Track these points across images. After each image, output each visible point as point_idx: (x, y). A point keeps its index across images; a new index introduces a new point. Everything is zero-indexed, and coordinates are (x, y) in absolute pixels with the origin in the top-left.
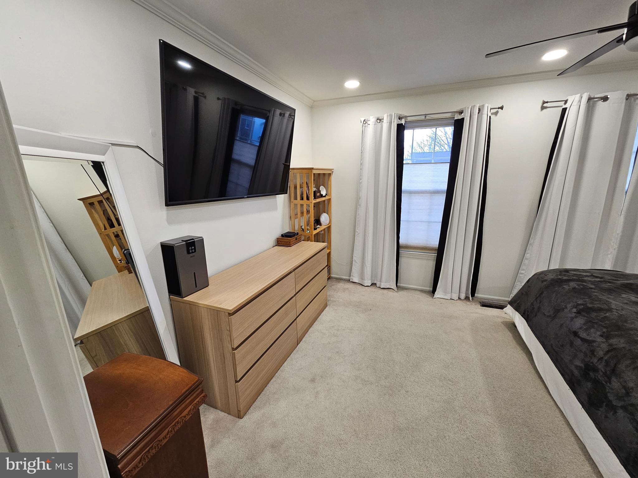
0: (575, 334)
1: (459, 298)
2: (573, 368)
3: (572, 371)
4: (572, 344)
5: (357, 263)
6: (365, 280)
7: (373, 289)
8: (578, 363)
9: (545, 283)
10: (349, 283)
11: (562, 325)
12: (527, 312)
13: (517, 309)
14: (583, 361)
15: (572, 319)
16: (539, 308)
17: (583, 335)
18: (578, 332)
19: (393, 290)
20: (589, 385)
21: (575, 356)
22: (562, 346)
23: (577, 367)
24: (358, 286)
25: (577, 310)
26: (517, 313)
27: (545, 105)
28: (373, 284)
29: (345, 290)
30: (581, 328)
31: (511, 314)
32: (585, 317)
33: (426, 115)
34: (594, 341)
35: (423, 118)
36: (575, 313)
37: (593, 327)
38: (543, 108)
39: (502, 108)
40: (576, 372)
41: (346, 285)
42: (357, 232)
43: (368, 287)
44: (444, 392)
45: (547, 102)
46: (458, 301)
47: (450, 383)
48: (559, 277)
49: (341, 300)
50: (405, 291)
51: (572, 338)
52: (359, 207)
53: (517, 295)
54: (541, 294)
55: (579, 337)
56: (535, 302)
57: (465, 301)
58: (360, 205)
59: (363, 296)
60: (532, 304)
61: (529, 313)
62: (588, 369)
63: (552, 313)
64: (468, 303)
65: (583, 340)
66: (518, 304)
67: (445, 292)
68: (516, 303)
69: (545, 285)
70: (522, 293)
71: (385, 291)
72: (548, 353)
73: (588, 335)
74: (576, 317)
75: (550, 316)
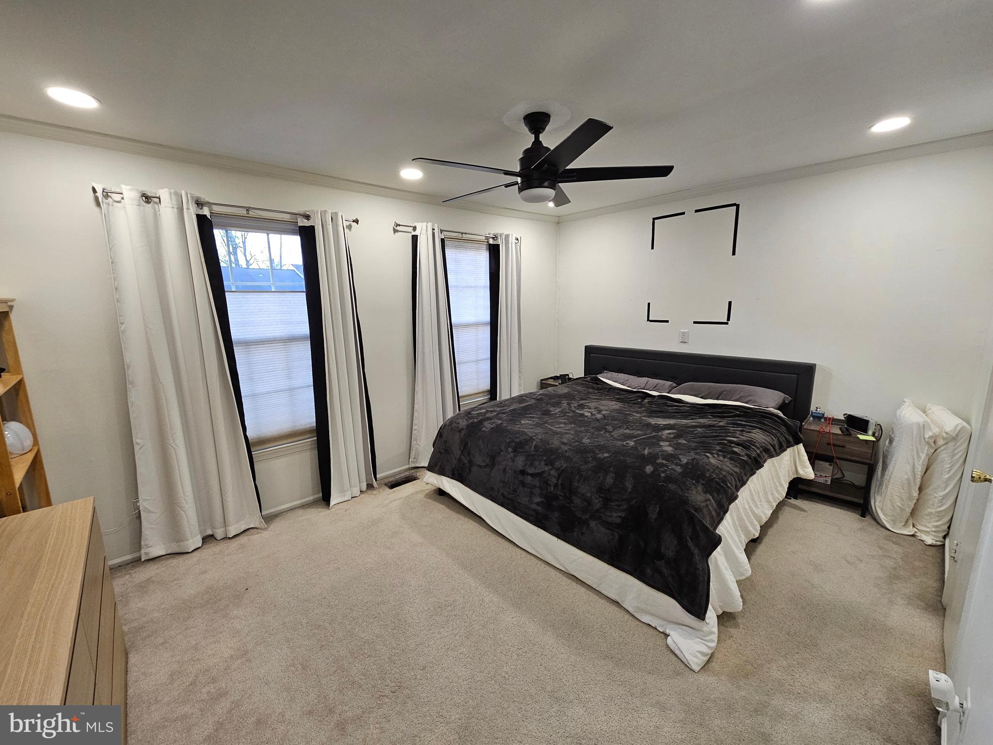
0: (523, 472)
1: (361, 491)
2: (534, 506)
3: (535, 510)
4: (523, 484)
5: (153, 512)
6: (187, 540)
7: (212, 549)
8: (538, 499)
9: (463, 432)
10: (141, 568)
11: (504, 470)
12: (456, 472)
13: (442, 472)
14: (541, 495)
15: (513, 461)
16: (470, 462)
17: (531, 471)
18: (525, 470)
19: (255, 530)
20: (556, 514)
21: (531, 494)
22: (515, 490)
23: (538, 504)
24: (170, 561)
25: (512, 449)
26: (443, 477)
27: (398, 228)
28: (208, 539)
29: (143, 588)
30: (525, 465)
31: (436, 482)
32: (523, 452)
33: (248, 209)
34: (544, 472)
35: (243, 212)
36: (512, 452)
37: (535, 460)
38: (395, 231)
39: (356, 221)
40: (539, 509)
41: (134, 576)
42: (138, 444)
43: (199, 550)
44: (455, 626)
45: (400, 225)
46: (362, 496)
47: (449, 608)
48: (471, 421)
49: (156, 615)
50: (278, 519)
51: (521, 477)
52: (130, 386)
53: (434, 456)
54: (466, 444)
55: (528, 474)
56: (463, 457)
57: (369, 492)
58: (131, 383)
59: (204, 572)
60: (460, 460)
61: (460, 472)
62: (549, 501)
63: (488, 461)
64: (375, 492)
65: (532, 475)
66: (440, 466)
67: (342, 491)
68: (436, 466)
69: (465, 434)
70: (440, 452)
71: (243, 539)
72: (502, 505)
73: (535, 469)
74: (515, 456)
75: (487, 465)
